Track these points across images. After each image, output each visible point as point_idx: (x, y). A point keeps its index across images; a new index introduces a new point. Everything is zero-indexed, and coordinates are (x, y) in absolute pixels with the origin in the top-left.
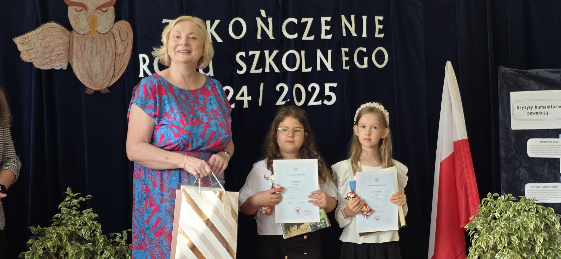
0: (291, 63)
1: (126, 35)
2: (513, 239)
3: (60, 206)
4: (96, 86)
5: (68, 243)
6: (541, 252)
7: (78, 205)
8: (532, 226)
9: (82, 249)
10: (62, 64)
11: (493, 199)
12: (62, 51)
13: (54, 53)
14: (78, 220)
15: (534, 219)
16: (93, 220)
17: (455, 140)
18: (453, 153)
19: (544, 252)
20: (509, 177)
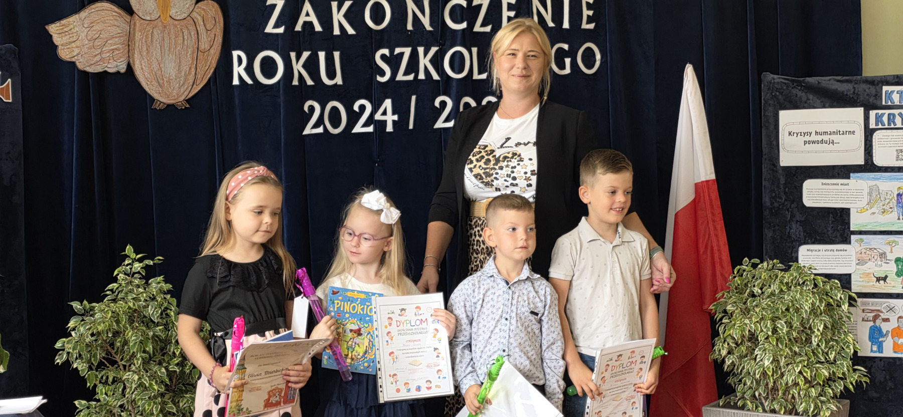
0: (456, 66)
1: (214, 22)
2: (779, 325)
3: (115, 273)
4: (168, 97)
5: (128, 326)
6: (820, 344)
7: (143, 271)
8: (807, 307)
9: (148, 334)
10: (119, 64)
11: (751, 267)
12: (118, 46)
13: (107, 48)
14: (142, 293)
15: (811, 296)
16: (165, 293)
17: (696, 182)
18: (695, 200)
19: (824, 345)
20: (776, 236)
